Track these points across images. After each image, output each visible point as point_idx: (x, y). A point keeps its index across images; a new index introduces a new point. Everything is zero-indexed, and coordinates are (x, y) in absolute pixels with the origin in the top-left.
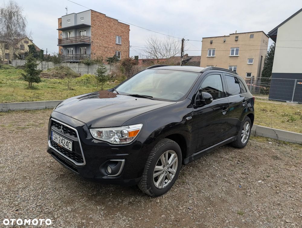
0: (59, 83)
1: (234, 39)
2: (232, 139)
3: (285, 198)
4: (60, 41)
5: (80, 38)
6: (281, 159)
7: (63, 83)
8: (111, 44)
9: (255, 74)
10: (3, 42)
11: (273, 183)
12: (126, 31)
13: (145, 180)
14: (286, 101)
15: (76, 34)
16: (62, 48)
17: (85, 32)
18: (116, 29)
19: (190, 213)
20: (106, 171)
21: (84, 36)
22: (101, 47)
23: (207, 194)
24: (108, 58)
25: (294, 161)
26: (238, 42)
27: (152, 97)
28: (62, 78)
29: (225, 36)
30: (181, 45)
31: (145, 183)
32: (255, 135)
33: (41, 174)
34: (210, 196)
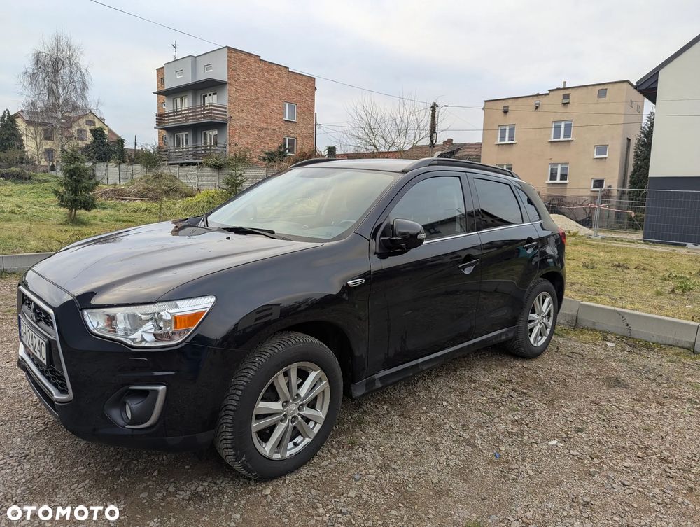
0: (146, 210)
1: (560, 100)
2: (501, 334)
3: (609, 486)
4: (161, 118)
5: (205, 110)
6: (626, 386)
7: (154, 210)
8: (273, 121)
9: (613, 181)
10: (40, 124)
11: (587, 447)
12: (308, 92)
13: (229, 437)
14: (685, 245)
15: (194, 100)
16: (164, 132)
17: (215, 96)
18: (285, 88)
19: (340, 523)
20: (122, 415)
21: (211, 106)
22: (249, 130)
23: (403, 475)
24: (266, 154)
25: (661, 391)
26: (570, 108)
27: (274, 233)
28: (156, 199)
29: (538, 95)
30: (430, 117)
31: (229, 446)
32: (576, 325)
33: (8, 421)
34: (411, 480)
